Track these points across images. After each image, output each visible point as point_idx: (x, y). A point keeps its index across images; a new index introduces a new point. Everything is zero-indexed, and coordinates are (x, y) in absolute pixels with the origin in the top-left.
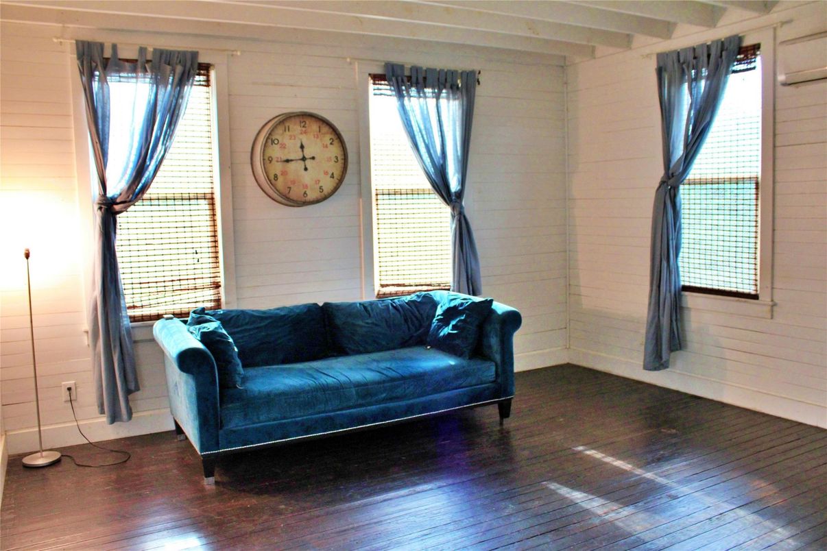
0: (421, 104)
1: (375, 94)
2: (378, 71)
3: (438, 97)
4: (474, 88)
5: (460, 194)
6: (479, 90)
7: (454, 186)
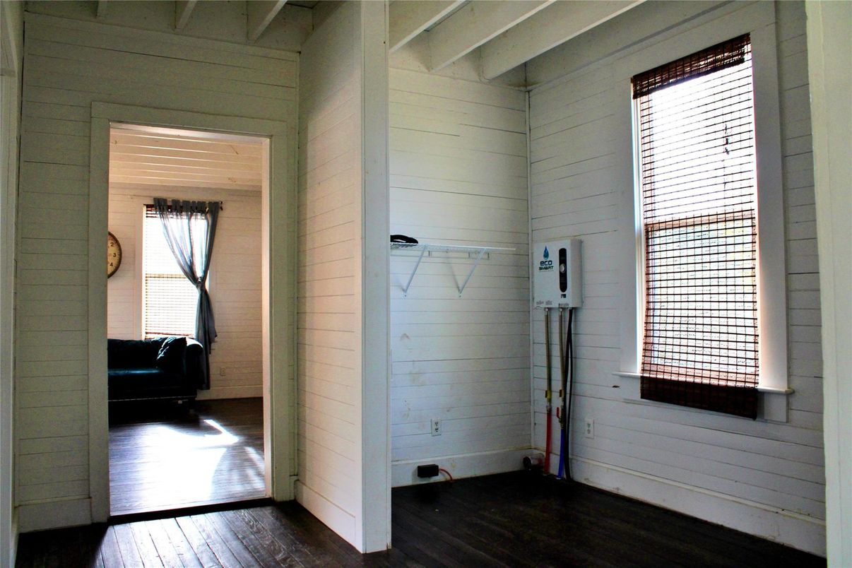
0: (177, 223)
1: (147, 217)
2: (151, 202)
3: (190, 219)
4: (218, 213)
5: (204, 279)
6: (221, 214)
7: (199, 274)
